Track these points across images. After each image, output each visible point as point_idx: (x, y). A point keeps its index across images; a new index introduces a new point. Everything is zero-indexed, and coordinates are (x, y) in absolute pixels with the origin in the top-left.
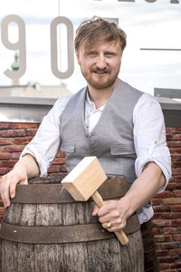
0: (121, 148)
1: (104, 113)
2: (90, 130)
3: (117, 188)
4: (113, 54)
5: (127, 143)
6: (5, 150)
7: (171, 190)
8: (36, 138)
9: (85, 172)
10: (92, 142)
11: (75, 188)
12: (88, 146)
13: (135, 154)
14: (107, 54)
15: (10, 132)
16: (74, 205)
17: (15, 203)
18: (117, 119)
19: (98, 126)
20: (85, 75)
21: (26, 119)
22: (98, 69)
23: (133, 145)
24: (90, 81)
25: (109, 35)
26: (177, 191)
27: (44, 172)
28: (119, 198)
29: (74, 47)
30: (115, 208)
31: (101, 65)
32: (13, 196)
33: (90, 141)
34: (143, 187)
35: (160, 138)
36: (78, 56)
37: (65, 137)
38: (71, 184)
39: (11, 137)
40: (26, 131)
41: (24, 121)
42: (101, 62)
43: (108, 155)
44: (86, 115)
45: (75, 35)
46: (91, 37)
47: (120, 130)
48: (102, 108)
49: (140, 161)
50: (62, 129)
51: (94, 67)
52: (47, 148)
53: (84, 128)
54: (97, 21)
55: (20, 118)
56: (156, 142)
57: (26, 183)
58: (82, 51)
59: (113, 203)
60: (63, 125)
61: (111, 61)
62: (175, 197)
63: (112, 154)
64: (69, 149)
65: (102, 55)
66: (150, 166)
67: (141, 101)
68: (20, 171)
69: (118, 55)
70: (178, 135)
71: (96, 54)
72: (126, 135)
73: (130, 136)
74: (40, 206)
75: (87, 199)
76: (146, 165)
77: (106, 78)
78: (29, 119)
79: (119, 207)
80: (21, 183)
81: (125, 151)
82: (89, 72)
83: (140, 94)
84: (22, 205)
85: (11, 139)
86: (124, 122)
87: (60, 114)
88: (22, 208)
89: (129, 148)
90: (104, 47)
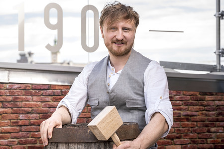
0: (134, 102)
1: (121, 75)
2: (111, 88)
3: (131, 132)
4: (129, 29)
5: (139, 98)
6: (45, 106)
7: (172, 139)
8: (69, 95)
9: (106, 118)
10: (112, 98)
11: (98, 130)
12: (108, 100)
13: (145, 107)
14: (124, 29)
15: (49, 92)
16: (97, 144)
17: (51, 143)
18: (131, 80)
19: (116, 85)
20: (107, 45)
21: (62, 82)
22: (118, 40)
23: (144, 100)
24: (111, 50)
25: (126, 15)
26: (177, 140)
27: (75, 120)
28: (132, 139)
29: (99, 24)
30: (129, 147)
31: (120, 37)
32: (50, 137)
33: (110, 96)
34: (151, 131)
35: (165, 94)
36: (102, 31)
37: (91, 94)
38: (95, 126)
39: (50, 96)
40: (62, 92)
41: (60, 84)
42: (119, 34)
43: (124, 107)
44: (108, 77)
45: (100, 15)
46: (113, 16)
47: (133, 88)
48: (120, 72)
49: (149, 112)
50: (90, 87)
51: (114, 39)
52: (77, 102)
53: (106, 87)
54: (117, 5)
55: (57, 81)
56: (161, 97)
57: (60, 127)
58: (105, 27)
59: (127, 143)
60: (90, 85)
61: (127, 35)
62: (175, 144)
63: (127, 106)
64: (94, 103)
65: (120, 30)
66: (157, 115)
67: (150, 66)
68: (56, 118)
69: (133, 30)
70: (177, 97)
71: (116, 29)
72: (138, 92)
73: (141, 93)
74: (71, 145)
75: (107, 139)
76: (154, 115)
77: (123, 48)
78: (64, 82)
79: (132, 146)
80: (57, 127)
81: (137, 104)
82: (110, 42)
83: (149, 61)
84: (57, 144)
85: (50, 98)
86: (137, 82)
87: (88, 76)
88: (57, 146)
89: (140, 102)
90: (122, 24)
